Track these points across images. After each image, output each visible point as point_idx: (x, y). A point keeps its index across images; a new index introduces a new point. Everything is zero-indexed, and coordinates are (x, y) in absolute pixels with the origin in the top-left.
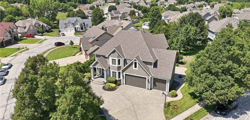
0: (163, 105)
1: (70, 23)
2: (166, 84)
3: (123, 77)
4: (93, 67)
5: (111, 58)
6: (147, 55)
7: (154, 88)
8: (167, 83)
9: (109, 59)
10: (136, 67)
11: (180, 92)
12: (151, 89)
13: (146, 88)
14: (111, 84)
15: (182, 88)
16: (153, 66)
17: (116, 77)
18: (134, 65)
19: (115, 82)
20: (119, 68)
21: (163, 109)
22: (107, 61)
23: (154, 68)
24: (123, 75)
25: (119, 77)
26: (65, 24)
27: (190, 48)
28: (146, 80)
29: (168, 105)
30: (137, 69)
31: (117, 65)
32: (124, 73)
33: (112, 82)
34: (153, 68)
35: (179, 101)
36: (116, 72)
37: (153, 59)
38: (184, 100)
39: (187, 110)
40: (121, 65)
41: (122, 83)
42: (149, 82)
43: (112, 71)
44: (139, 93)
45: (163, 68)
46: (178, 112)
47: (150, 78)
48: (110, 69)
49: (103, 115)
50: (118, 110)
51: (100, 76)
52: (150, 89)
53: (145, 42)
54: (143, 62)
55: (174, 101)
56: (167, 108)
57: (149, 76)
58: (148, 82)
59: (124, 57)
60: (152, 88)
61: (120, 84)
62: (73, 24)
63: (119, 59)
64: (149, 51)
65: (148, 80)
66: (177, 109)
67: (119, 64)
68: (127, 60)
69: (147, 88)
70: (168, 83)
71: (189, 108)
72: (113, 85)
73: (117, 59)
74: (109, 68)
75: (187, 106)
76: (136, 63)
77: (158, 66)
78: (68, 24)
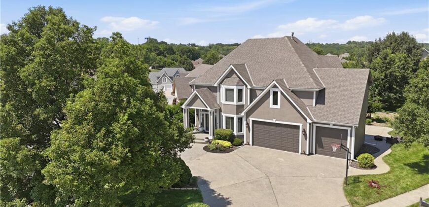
0: (341, 180)
1: (166, 76)
2: (347, 140)
3: (248, 127)
4: (188, 107)
5: (223, 88)
6: (300, 78)
7: (318, 151)
8: (349, 138)
9: (219, 92)
10: (275, 103)
11: (383, 162)
12: (310, 154)
13: (298, 152)
14: (222, 141)
15: (386, 156)
16: (314, 100)
17: (233, 128)
18: (271, 97)
19: (231, 138)
20: (240, 108)
21: (342, 187)
22: (215, 98)
23: (317, 105)
24: (248, 124)
25: (240, 129)
26: (158, 78)
27: (395, 96)
28: (299, 133)
29: (354, 180)
30: (278, 106)
31: (235, 103)
32: (251, 119)
33: (224, 139)
34: (315, 105)
35: (382, 176)
36: (232, 118)
37: (314, 84)
38: (395, 174)
39: (406, 192)
40: (243, 102)
41: (245, 143)
42: (305, 134)
43: (224, 115)
44: (282, 160)
45: (339, 103)
46: (383, 194)
47: (308, 125)
48: (222, 114)
49: (195, 189)
50: (232, 182)
51: (201, 129)
52: (307, 153)
53: (297, 55)
54: (292, 91)
55: (369, 175)
56: (353, 186)
57: (306, 120)
58: (304, 136)
59: (251, 85)
60: (314, 152)
61: (241, 144)
62: (171, 78)
63: (240, 88)
64: (306, 70)
65: (304, 130)
66: (379, 188)
67: (240, 99)
68: (257, 91)
69: (300, 151)
70: (351, 136)
71: (411, 188)
72: (227, 144)
73: (235, 88)
74: (220, 110)
75: (404, 185)
76: (275, 94)
77: (326, 100)
78: (162, 77)
